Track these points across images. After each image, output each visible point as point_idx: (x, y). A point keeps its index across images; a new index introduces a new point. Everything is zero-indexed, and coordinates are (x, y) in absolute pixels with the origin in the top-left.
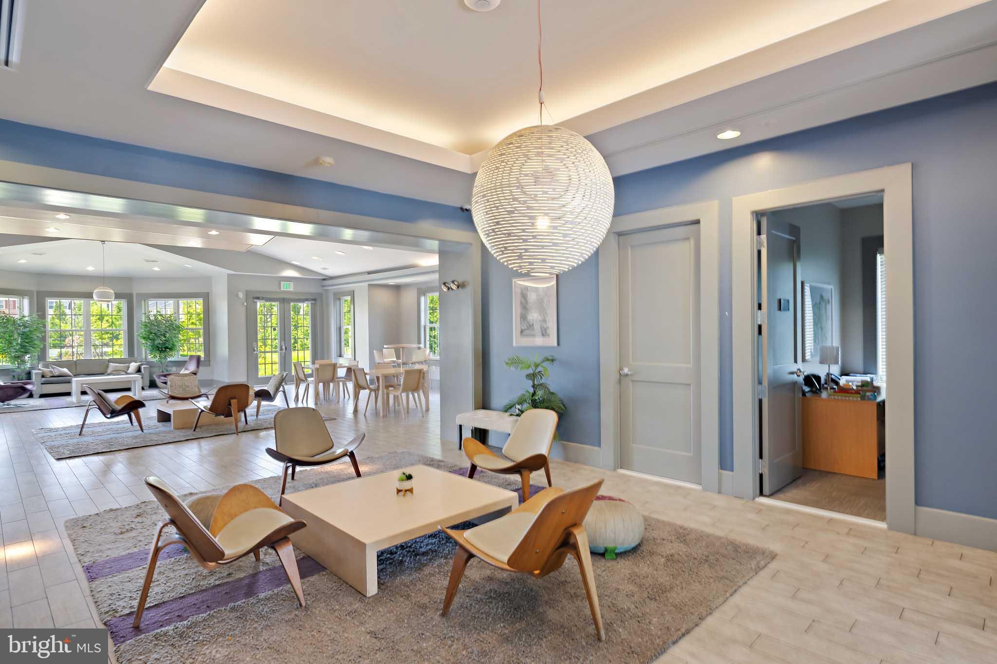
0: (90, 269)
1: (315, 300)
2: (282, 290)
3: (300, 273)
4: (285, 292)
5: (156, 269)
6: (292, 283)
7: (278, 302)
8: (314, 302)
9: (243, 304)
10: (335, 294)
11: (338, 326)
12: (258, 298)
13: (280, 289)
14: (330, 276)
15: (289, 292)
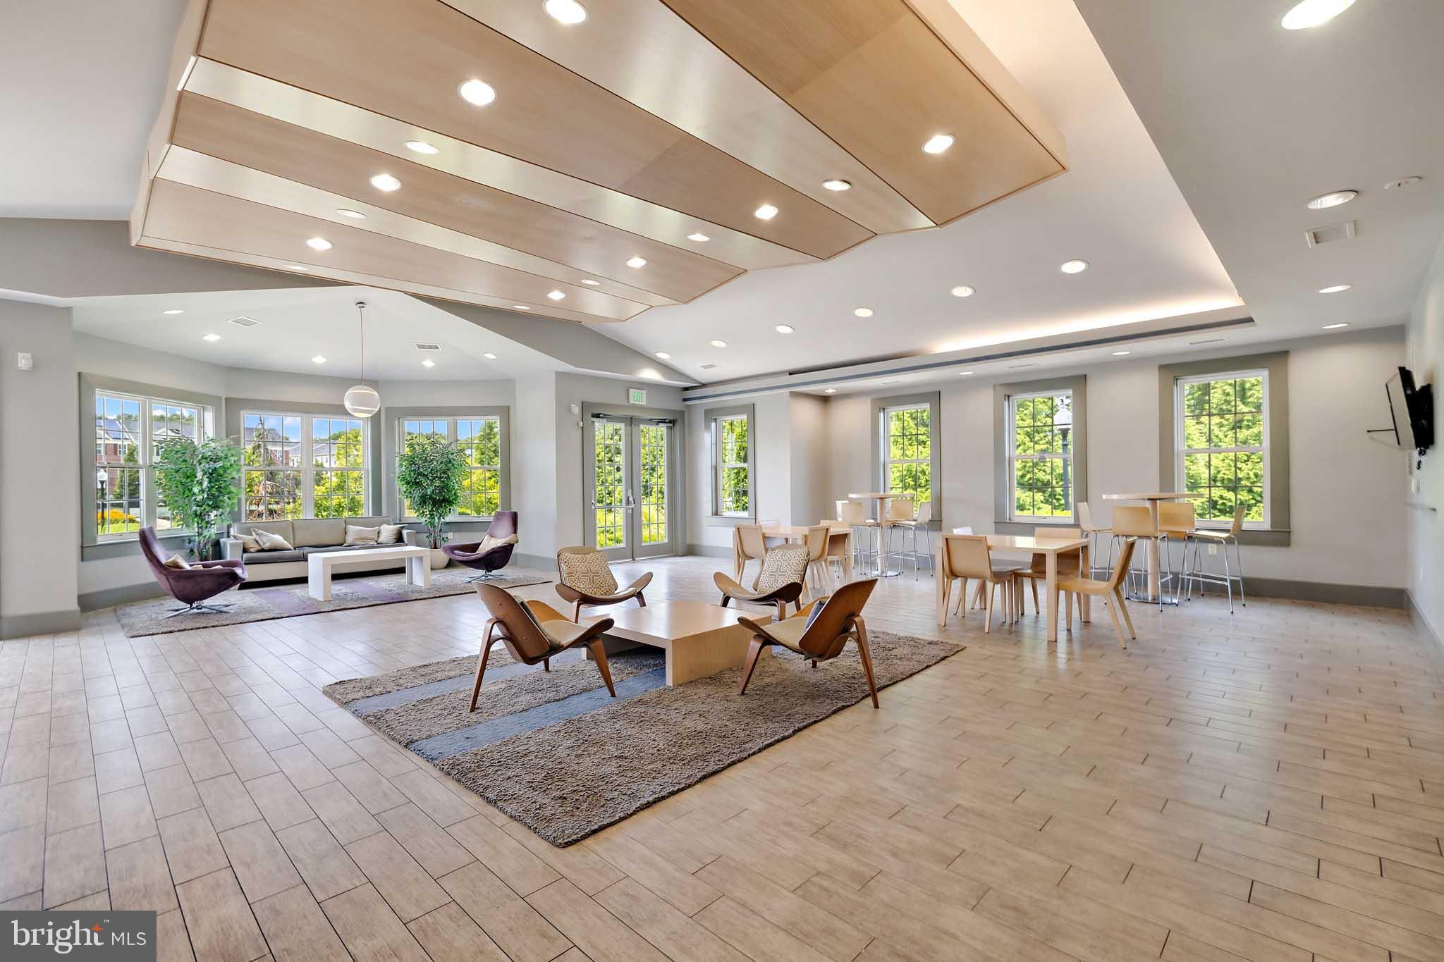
0: (319, 360)
1: (673, 422)
2: (631, 402)
3: (664, 375)
4: (634, 407)
5: (428, 364)
6: (644, 392)
7: (624, 424)
8: (671, 425)
9: (578, 424)
10: (707, 412)
11: (714, 464)
12: (597, 416)
13: (628, 401)
14: (703, 382)
15: (641, 408)
